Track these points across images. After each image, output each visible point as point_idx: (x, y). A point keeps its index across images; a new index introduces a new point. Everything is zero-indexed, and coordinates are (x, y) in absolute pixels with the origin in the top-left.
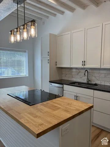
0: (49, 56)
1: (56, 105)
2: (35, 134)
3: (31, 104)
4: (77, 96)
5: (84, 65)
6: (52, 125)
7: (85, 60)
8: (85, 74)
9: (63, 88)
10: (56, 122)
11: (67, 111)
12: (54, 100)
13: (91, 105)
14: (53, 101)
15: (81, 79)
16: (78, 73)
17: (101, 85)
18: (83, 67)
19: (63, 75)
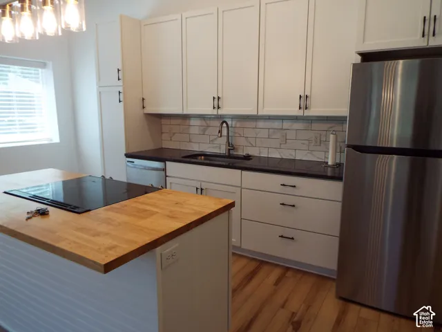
0: (120, 83)
1: (148, 208)
2: (100, 265)
3: (79, 211)
4: (202, 189)
5: (219, 108)
6: (138, 246)
7: (220, 96)
8: (220, 132)
9: (164, 170)
10: (147, 239)
11: (172, 217)
12: (142, 198)
13: (230, 201)
14: (140, 201)
15: (211, 145)
16: (204, 131)
17: (260, 158)
18: (215, 112)
19: (163, 135)
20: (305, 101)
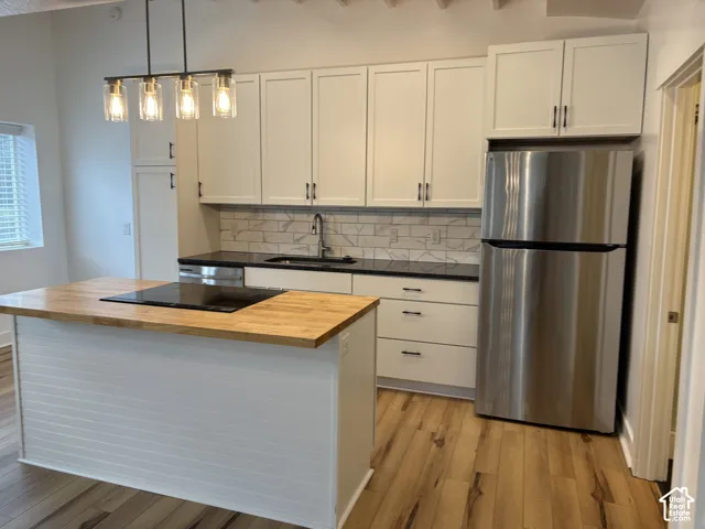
0: (173, 162)
5: (314, 197)
7: (316, 182)
8: (315, 227)
9: (242, 279)
15: (297, 246)
16: (286, 226)
17: (363, 260)
19: (223, 233)
20: (424, 190)
